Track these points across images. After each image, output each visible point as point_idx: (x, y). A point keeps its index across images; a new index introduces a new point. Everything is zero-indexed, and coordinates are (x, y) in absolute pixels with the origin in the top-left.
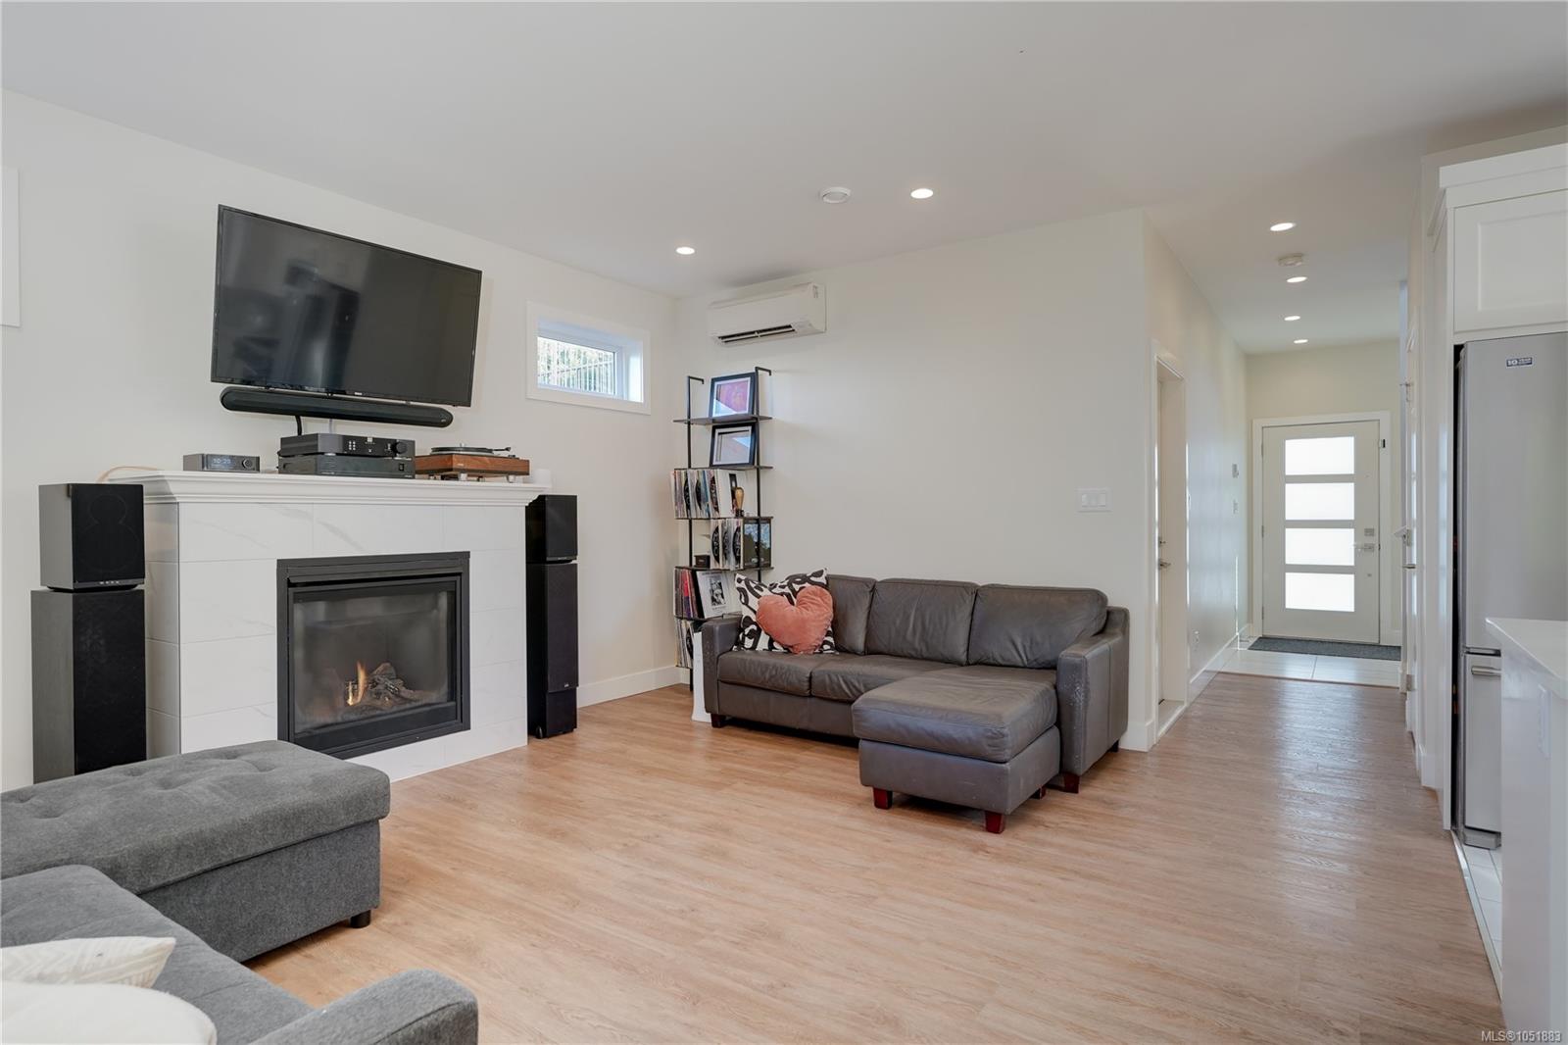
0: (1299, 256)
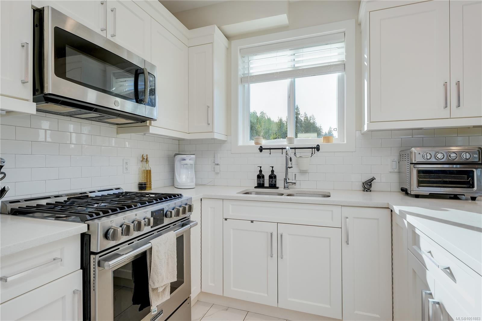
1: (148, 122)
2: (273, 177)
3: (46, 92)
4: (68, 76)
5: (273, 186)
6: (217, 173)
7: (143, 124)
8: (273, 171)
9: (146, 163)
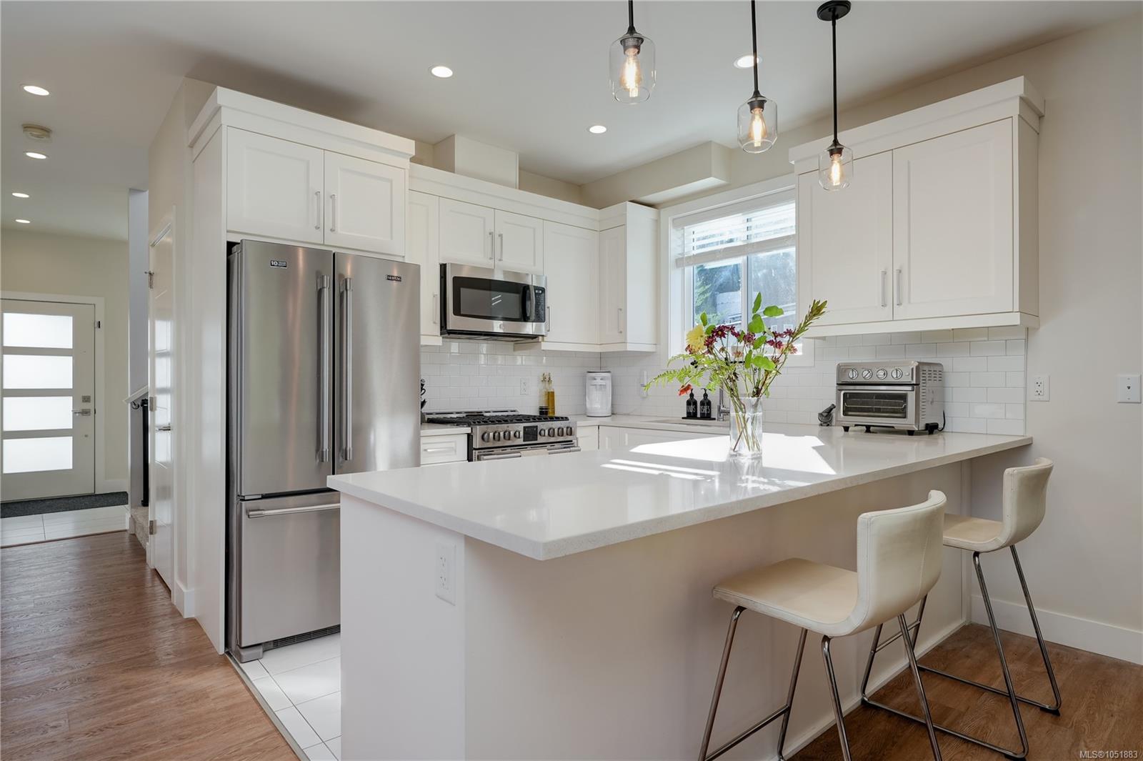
0: (46, 131)
1: (540, 338)
2: (706, 402)
3: (448, 328)
4: (462, 313)
5: (707, 416)
6: (644, 398)
7: (534, 340)
8: (706, 395)
9: (549, 384)
